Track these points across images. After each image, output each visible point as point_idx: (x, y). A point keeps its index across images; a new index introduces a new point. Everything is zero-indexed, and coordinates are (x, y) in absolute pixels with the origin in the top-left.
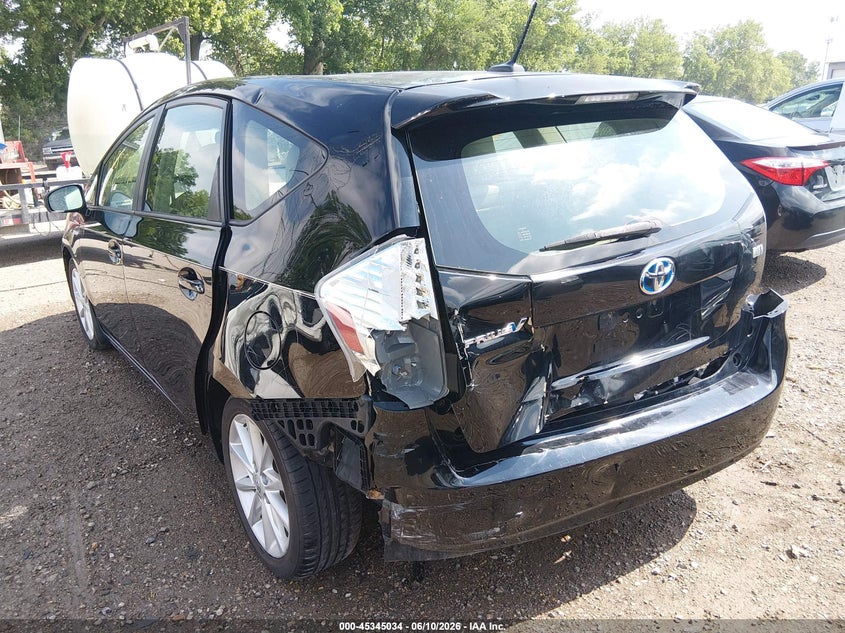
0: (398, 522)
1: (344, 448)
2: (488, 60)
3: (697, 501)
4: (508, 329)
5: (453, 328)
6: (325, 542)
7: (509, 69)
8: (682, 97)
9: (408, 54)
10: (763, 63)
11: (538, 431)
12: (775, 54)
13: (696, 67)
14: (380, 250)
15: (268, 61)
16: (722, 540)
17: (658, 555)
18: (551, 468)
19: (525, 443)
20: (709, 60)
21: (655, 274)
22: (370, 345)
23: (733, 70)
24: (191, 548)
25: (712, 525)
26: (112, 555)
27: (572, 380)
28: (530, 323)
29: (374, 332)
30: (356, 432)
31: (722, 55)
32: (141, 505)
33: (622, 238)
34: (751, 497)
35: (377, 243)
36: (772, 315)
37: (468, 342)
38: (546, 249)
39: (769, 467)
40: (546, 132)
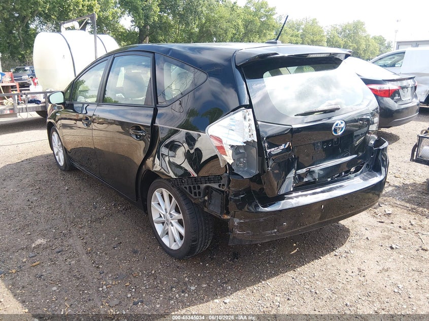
0: (237, 226)
1: (212, 198)
2: (232, 37)
3: (350, 229)
4: (282, 147)
5: (263, 145)
6: (200, 240)
7: (276, 43)
8: (344, 55)
9: (192, 33)
10: (365, 42)
11: (292, 190)
12: (371, 37)
13: (333, 42)
14: (233, 114)
15: (120, 35)
16: (362, 243)
17: (337, 249)
18: (297, 205)
19: (285, 196)
20: (339, 39)
21: (338, 127)
22: (230, 152)
23: (351, 44)
24: (134, 249)
25: (358, 237)
26: (98, 253)
27: (304, 170)
28: (290, 145)
29: (232, 146)
30: (221, 189)
31: (345, 37)
32: (106, 234)
33: (325, 112)
34: (373, 227)
35: (232, 111)
36: (381, 147)
37: (268, 151)
38: (297, 115)
39: (380, 216)
40: (282, 70)
